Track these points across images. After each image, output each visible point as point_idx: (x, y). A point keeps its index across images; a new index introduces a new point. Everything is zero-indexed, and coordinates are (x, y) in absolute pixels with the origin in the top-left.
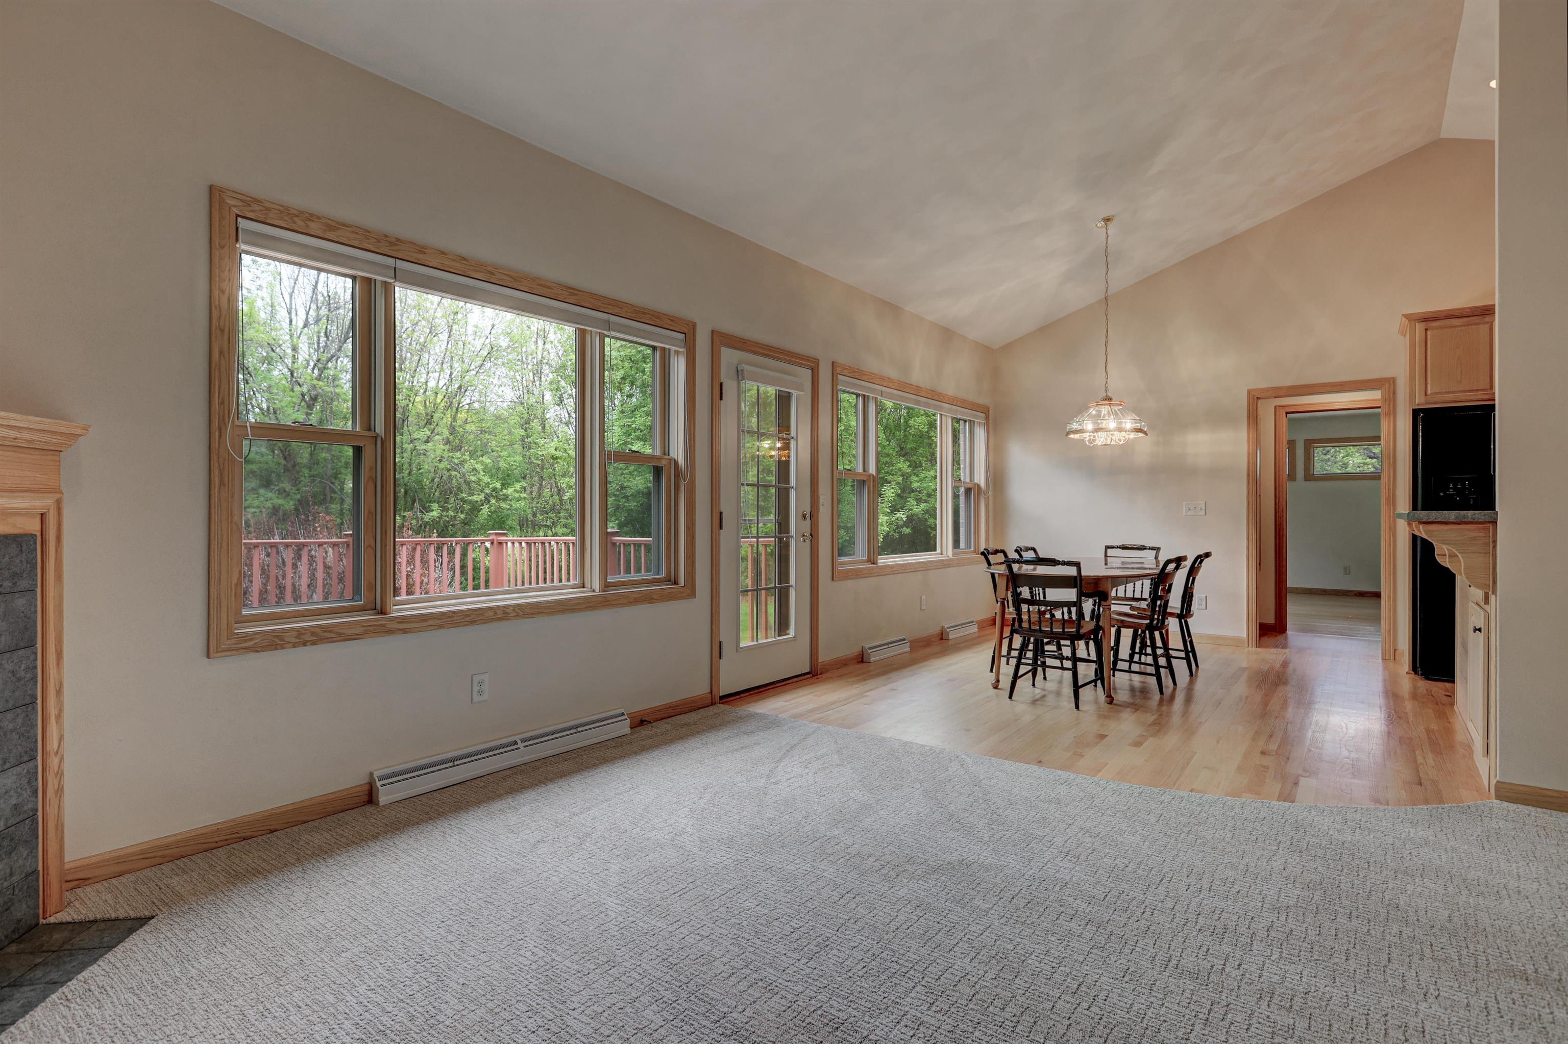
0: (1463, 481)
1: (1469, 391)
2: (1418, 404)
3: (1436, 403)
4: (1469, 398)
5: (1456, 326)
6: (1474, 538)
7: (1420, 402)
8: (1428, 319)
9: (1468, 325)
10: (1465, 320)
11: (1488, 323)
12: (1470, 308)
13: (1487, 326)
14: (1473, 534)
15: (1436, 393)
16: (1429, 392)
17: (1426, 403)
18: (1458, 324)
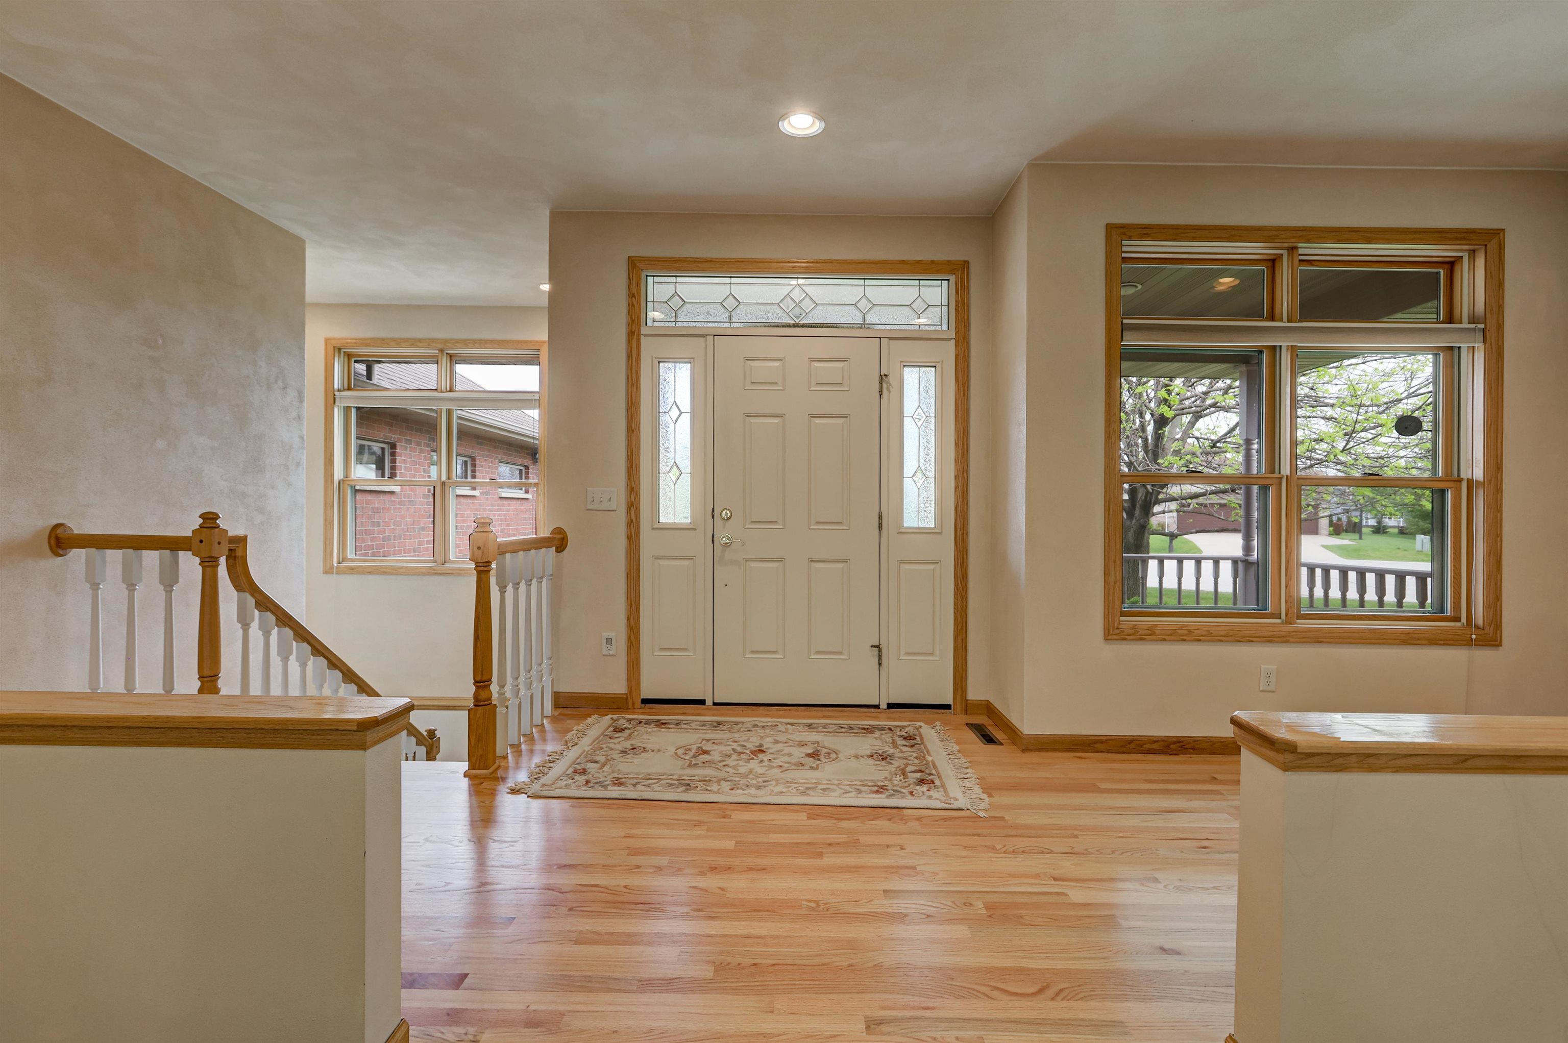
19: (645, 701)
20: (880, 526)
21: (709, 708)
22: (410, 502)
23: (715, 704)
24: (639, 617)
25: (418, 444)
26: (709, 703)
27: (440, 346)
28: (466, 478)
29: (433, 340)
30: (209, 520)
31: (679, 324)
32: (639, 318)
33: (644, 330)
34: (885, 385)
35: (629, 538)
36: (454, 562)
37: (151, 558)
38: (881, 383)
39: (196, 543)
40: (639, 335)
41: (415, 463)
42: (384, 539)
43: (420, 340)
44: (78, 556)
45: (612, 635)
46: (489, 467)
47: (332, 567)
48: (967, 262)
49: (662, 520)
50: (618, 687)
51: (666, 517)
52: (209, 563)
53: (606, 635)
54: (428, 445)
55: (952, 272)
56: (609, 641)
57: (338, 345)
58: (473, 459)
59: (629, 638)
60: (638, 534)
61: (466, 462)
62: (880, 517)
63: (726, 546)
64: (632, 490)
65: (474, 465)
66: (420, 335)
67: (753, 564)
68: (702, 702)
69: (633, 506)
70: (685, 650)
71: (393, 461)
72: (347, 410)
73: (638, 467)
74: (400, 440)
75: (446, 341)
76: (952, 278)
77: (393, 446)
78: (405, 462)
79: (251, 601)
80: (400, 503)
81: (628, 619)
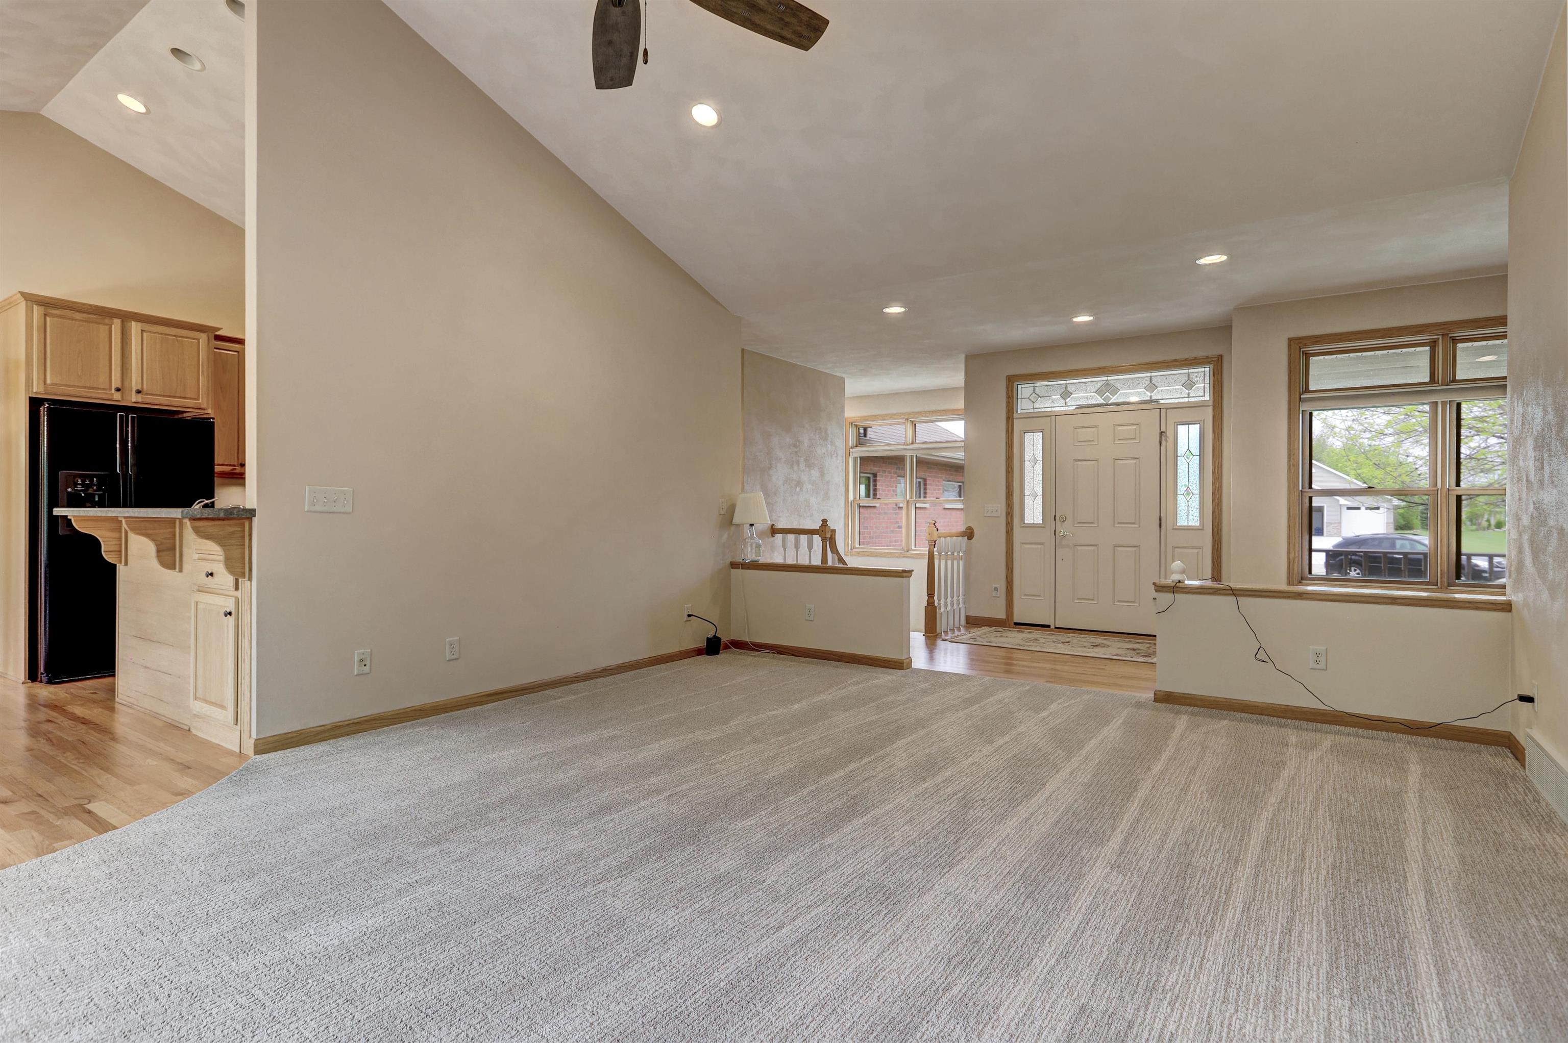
0: (91, 477)
1: (89, 388)
2: (36, 393)
3: (55, 394)
4: (89, 395)
5: (76, 320)
6: (233, 533)
7: (38, 390)
8: (48, 305)
9: (88, 321)
10: (85, 315)
11: (107, 324)
12: (91, 305)
13: (107, 327)
14: (231, 529)
15: (56, 385)
16: (48, 381)
17: (45, 393)
18: (78, 318)
19: (1016, 624)
20: (1160, 525)
21: (1052, 630)
22: (885, 513)
23: (1056, 628)
24: (1012, 577)
25: (890, 473)
26: (1052, 627)
27: (906, 417)
28: (920, 497)
29: (904, 414)
30: (825, 521)
31: (1036, 410)
32: (1013, 409)
33: (1015, 416)
34: (1163, 438)
35: (1007, 532)
36: (914, 550)
37: (804, 538)
38: (1161, 437)
39: (820, 531)
40: (1013, 419)
41: (888, 486)
42: (870, 538)
43: (895, 415)
44: (779, 536)
45: (998, 586)
46: (936, 485)
47: (848, 552)
48: (1222, 356)
49: (1026, 522)
50: (1001, 615)
51: (1028, 520)
52: (824, 540)
53: (994, 586)
54: (896, 473)
55: (1209, 363)
56: (996, 589)
57: (851, 421)
58: (925, 480)
59: (1007, 588)
60: (1012, 530)
61: (920, 482)
62: (1160, 519)
63: (1063, 537)
64: (1009, 505)
65: (925, 485)
66: (894, 412)
67: (1079, 548)
68: (1049, 626)
69: (1009, 514)
70: (1039, 596)
71: (875, 485)
72: (855, 458)
73: (1012, 493)
74: (879, 471)
75: (909, 414)
76: (1212, 366)
77: (875, 475)
78: (882, 485)
79: (836, 558)
80: (879, 514)
81: (1007, 578)
